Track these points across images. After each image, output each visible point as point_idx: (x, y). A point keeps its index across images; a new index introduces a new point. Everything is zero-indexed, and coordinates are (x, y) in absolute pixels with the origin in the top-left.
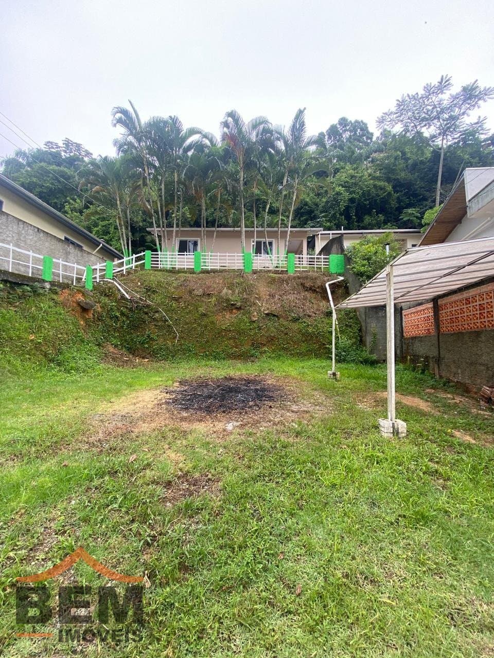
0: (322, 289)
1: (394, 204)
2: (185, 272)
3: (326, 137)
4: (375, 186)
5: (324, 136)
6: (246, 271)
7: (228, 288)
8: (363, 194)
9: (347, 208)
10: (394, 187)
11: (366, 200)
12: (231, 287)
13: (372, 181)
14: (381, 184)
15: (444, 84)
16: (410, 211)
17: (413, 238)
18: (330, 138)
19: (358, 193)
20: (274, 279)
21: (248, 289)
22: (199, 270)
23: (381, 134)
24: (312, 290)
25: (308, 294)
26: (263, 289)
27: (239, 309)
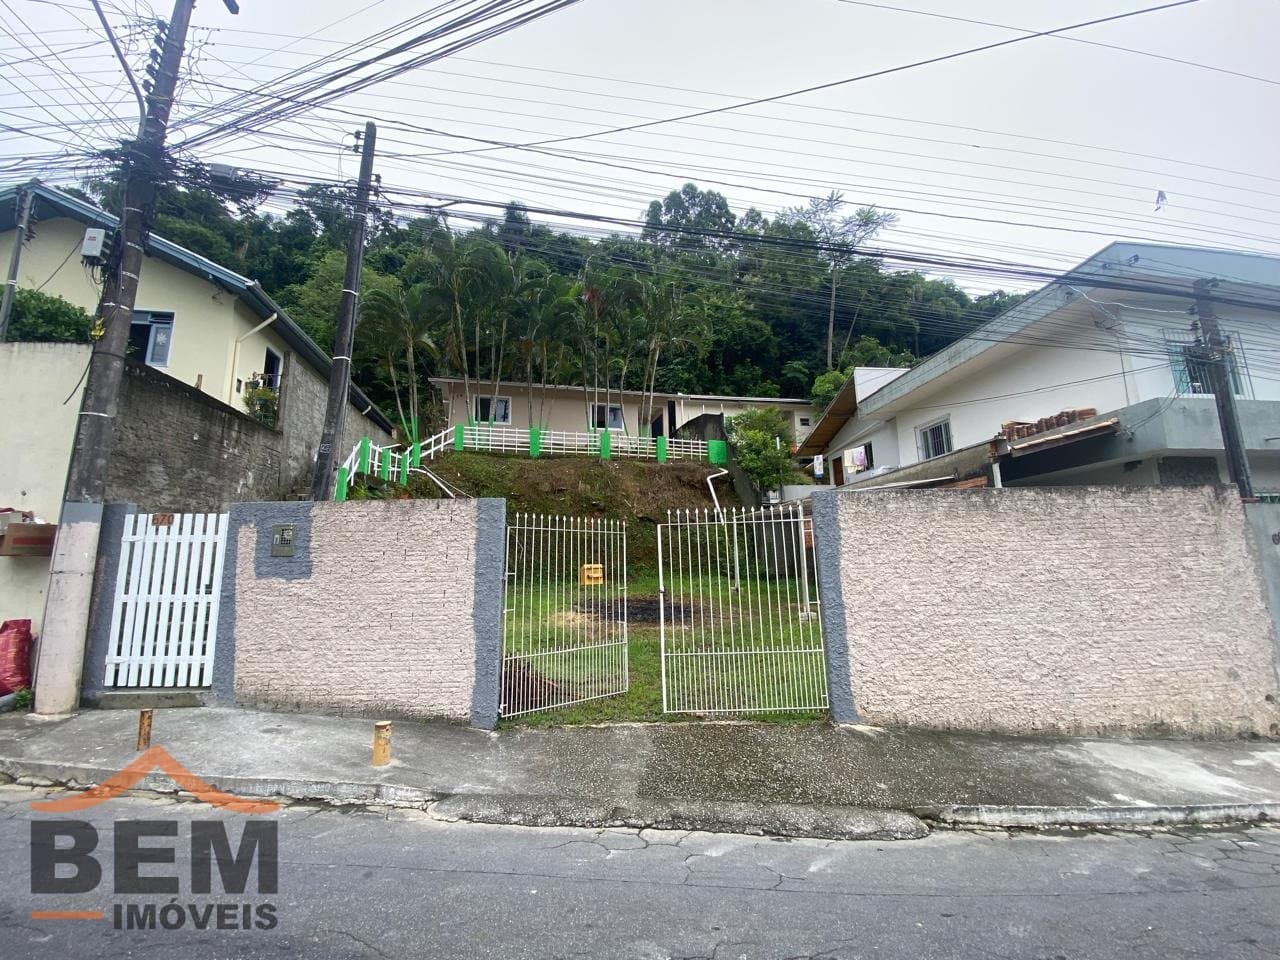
0: (702, 484)
1: (774, 352)
2: (517, 457)
3: (663, 209)
4: (748, 325)
5: (660, 206)
6: (603, 456)
7: (585, 482)
8: (734, 335)
9: (712, 354)
10: (774, 327)
11: (736, 344)
12: (588, 480)
13: (744, 319)
14: (758, 323)
15: (834, 201)
16: (796, 364)
17: (800, 410)
18: (668, 210)
19: (726, 334)
20: (643, 470)
21: (611, 483)
22: (536, 454)
23: (747, 215)
24: (691, 485)
25: (686, 491)
26: (630, 484)
27: (602, 511)
